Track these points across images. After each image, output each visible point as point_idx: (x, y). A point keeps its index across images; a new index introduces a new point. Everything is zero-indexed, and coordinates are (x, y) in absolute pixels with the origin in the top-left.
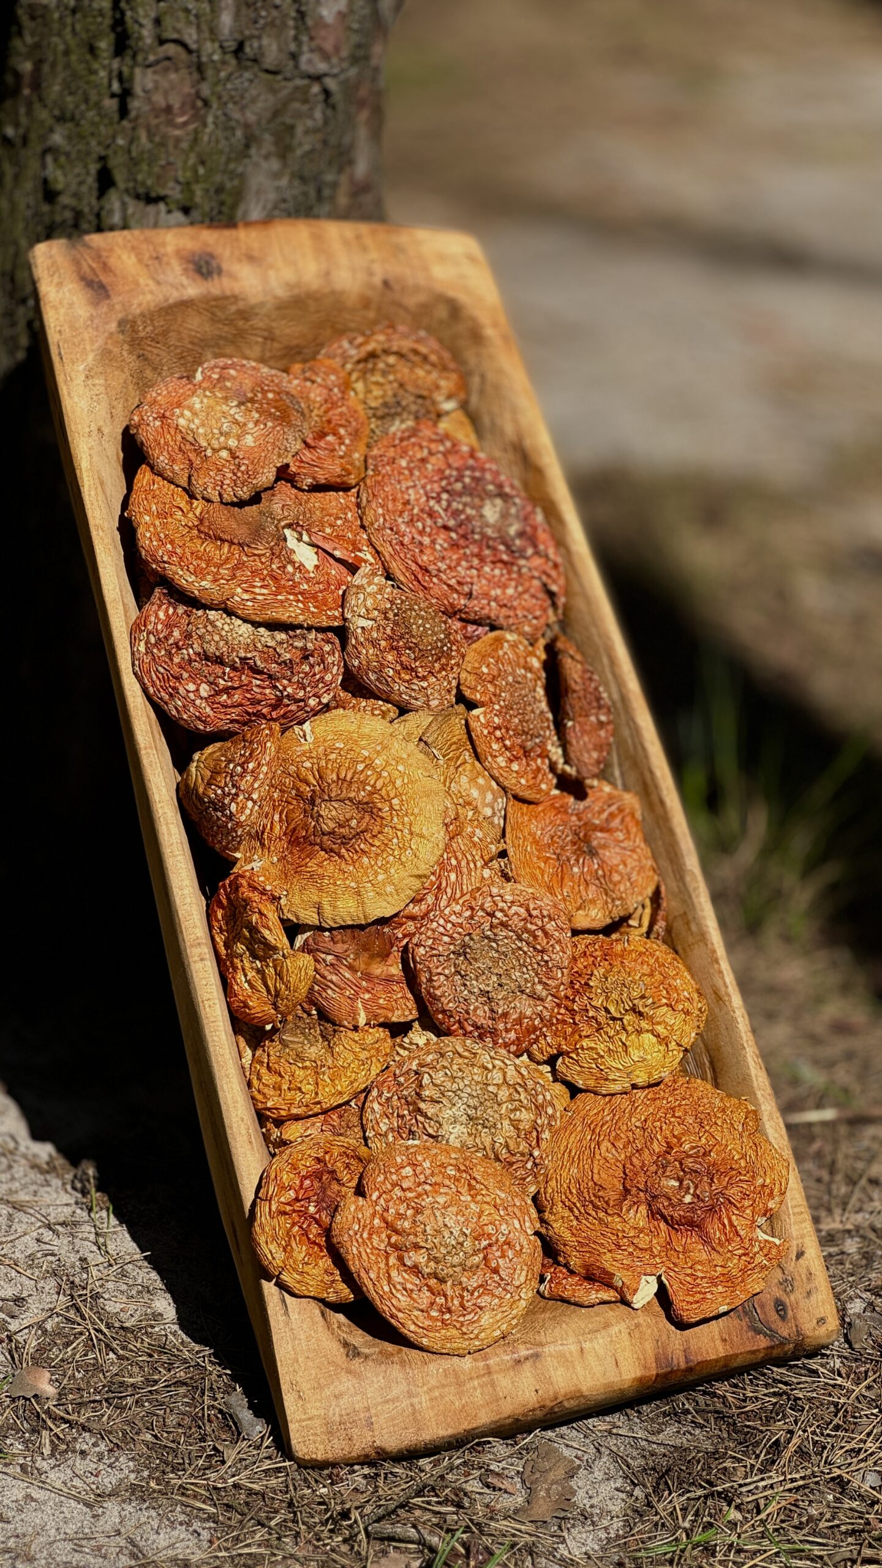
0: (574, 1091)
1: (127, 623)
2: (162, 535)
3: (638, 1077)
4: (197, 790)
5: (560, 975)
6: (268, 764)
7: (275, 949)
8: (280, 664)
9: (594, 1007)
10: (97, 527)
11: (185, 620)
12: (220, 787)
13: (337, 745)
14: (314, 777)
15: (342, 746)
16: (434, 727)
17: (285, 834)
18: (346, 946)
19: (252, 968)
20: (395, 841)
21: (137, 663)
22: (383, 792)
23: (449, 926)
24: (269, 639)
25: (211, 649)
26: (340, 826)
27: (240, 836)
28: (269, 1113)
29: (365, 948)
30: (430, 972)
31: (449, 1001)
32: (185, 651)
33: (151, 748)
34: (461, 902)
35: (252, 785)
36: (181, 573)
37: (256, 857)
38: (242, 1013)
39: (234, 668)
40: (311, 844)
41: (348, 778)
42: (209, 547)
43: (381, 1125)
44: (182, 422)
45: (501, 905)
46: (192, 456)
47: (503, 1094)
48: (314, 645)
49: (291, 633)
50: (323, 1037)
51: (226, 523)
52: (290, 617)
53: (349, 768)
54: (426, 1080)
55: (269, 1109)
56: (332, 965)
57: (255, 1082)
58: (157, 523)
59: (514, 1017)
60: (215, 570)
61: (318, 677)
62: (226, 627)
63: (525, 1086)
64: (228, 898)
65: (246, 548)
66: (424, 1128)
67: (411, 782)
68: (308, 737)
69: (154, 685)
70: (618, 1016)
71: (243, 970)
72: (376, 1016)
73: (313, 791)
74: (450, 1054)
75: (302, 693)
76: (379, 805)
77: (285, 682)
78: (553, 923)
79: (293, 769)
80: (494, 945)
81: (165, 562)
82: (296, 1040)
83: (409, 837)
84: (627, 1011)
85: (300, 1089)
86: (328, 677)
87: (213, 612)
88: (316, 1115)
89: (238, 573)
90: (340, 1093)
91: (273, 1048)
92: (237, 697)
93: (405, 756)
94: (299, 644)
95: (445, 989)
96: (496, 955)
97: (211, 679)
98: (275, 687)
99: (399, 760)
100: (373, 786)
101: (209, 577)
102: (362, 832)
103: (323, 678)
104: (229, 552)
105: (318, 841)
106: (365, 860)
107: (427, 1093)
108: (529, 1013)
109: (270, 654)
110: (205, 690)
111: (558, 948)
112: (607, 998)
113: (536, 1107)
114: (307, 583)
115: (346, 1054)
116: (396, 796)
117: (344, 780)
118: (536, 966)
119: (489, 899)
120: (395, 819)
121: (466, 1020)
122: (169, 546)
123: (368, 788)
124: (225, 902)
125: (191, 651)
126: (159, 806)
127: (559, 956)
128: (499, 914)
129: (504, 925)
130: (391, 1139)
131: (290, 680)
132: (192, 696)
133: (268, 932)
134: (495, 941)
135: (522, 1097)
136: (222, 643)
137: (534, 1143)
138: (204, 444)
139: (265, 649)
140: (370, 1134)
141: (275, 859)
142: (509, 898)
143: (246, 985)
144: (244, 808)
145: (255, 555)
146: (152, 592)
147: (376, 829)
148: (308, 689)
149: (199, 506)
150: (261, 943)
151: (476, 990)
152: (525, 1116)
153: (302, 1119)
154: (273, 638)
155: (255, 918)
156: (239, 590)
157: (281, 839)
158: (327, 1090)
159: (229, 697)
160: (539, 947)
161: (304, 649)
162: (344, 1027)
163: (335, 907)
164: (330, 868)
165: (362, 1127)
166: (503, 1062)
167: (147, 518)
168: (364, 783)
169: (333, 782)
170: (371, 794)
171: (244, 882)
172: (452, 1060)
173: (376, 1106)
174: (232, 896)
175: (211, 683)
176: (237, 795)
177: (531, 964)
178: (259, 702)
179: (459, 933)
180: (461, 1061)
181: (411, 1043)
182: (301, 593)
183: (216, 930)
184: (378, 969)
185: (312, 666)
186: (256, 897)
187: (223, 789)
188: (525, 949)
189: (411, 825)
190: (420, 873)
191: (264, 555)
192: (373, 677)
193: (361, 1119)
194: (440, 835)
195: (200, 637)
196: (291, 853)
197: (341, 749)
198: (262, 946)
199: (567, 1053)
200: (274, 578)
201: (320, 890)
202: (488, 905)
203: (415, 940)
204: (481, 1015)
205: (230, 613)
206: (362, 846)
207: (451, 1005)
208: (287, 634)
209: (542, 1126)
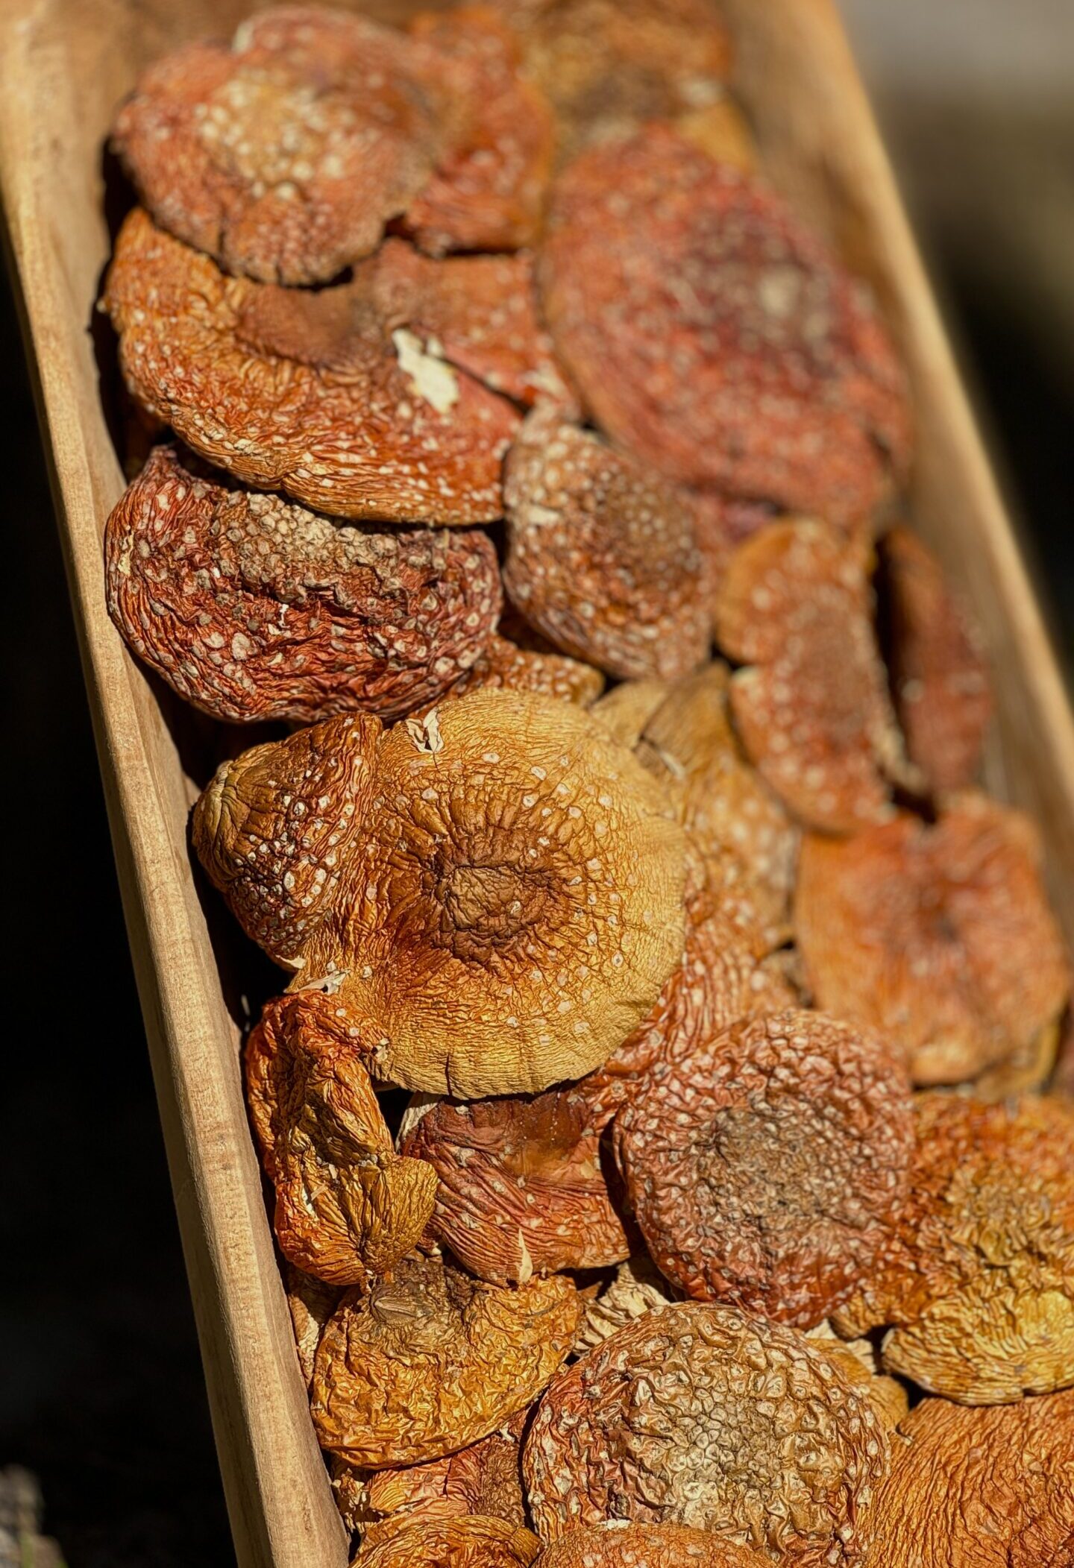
0: (915, 1394)
1: (98, 516)
2: (167, 350)
3: (1035, 1375)
4: (223, 841)
5: (892, 1182)
6: (355, 799)
7: (364, 1149)
8: (382, 598)
9: (956, 1244)
10: (47, 331)
11: (206, 511)
12: (265, 840)
13: (487, 758)
14: (443, 818)
15: (496, 759)
16: (668, 713)
17: (387, 925)
18: (497, 1132)
19: (321, 1177)
20: (592, 937)
21: (114, 594)
22: (572, 848)
23: (690, 1093)
24: (362, 552)
25: (254, 570)
26: (490, 913)
27: (303, 933)
28: (347, 1457)
29: (534, 1132)
30: (653, 1182)
31: (688, 1235)
32: (205, 573)
33: (139, 758)
34: (712, 1049)
35: (326, 839)
36: (200, 423)
37: (332, 966)
38: (300, 1260)
39: (296, 605)
40: (435, 946)
41: (506, 824)
42: (254, 371)
43: (557, 1481)
44: (209, 132)
45: (787, 1054)
46: (227, 196)
47: (787, 1415)
48: (446, 559)
49: (403, 536)
50: (452, 1300)
51: (288, 324)
52: (402, 509)
53: (508, 804)
54: (642, 1392)
55: (347, 1450)
56: (471, 1166)
57: (323, 1391)
58: (159, 324)
59: (806, 1262)
60: (264, 416)
61: (453, 619)
62: (283, 527)
63: (825, 1402)
64: (280, 1040)
65: (323, 373)
66: (638, 1489)
67: (623, 826)
68: (432, 742)
69: (145, 635)
70: (1000, 1262)
71: (305, 1179)
72: (551, 1260)
73: (440, 845)
74: (688, 1339)
75: (422, 653)
76: (564, 873)
77: (392, 630)
78: (881, 1086)
79: (403, 801)
80: (772, 1127)
81: (171, 401)
82: (402, 1309)
83: (618, 930)
84: (1015, 1252)
85: (405, 1411)
86: (473, 620)
87: (259, 498)
88: (434, 1460)
89: (308, 423)
90: (482, 1419)
91: (358, 1326)
92: (301, 659)
93: (612, 776)
94: (418, 559)
95: (679, 1212)
96: (775, 1147)
97: (254, 625)
98: (373, 640)
99: (601, 784)
100: (553, 838)
101: (253, 431)
102: (531, 923)
103: (462, 622)
104: (292, 379)
105: (449, 941)
106: (536, 974)
107: (644, 1420)
108: (834, 1252)
109: (366, 579)
110: (241, 646)
111: (889, 1132)
112: (980, 1227)
113: (847, 1441)
114: (437, 436)
115: (493, 1336)
116: (595, 855)
117: (499, 826)
118: (848, 1166)
119: (764, 1043)
120: (593, 898)
121: (718, 1270)
122: (179, 371)
123: (544, 842)
124: (273, 1045)
125: (216, 572)
126: (152, 869)
127: (891, 1147)
128: (783, 1073)
129: (791, 1091)
130: (574, 1508)
131: (400, 627)
132: (216, 657)
133: (351, 1117)
134: (773, 1119)
135: (822, 1426)
136: (274, 559)
137: (842, 1513)
138: (248, 173)
139: (356, 569)
140: (536, 1497)
141: (368, 970)
142: (800, 1041)
143: (309, 1207)
144: (309, 882)
145: (339, 385)
146: (145, 457)
147: (558, 916)
148: (435, 644)
149: (238, 288)
150: (340, 1136)
151: (737, 1215)
152: (826, 1462)
153: (409, 1467)
154: (370, 547)
155: (327, 1088)
156: (308, 458)
157: (378, 935)
158: (456, 1413)
159: (286, 659)
160: (854, 1131)
161: (428, 568)
162: (492, 1282)
163: (477, 1063)
164: (469, 990)
165: (522, 1481)
166: (786, 1354)
167: (140, 316)
168: (536, 832)
169: (478, 830)
170: (548, 851)
171: (308, 1016)
172: (692, 1349)
173: (548, 1443)
174: (287, 1038)
175: (254, 633)
176: (296, 857)
177: (839, 1162)
178: (343, 667)
179: (708, 1109)
180: (707, 1352)
181: (615, 1308)
182: (426, 458)
183: (256, 1095)
184: (557, 1171)
185: (442, 600)
186: (329, 1047)
187: (270, 843)
188: (829, 1134)
189: (621, 908)
190: (637, 997)
191: (356, 385)
192: (555, 618)
193: (520, 1465)
194: (676, 925)
195: (234, 545)
196: (398, 960)
197: (494, 766)
198: (340, 1142)
199: (904, 1326)
200: (376, 432)
201: (451, 1030)
202: (763, 1056)
203: (626, 1120)
204: (746, 1263)
205: (290, 498)
206: (531, 949)
207: (690, 1242)
208: (397, 539)
209: (858, 1479)
